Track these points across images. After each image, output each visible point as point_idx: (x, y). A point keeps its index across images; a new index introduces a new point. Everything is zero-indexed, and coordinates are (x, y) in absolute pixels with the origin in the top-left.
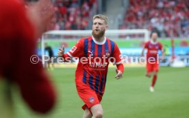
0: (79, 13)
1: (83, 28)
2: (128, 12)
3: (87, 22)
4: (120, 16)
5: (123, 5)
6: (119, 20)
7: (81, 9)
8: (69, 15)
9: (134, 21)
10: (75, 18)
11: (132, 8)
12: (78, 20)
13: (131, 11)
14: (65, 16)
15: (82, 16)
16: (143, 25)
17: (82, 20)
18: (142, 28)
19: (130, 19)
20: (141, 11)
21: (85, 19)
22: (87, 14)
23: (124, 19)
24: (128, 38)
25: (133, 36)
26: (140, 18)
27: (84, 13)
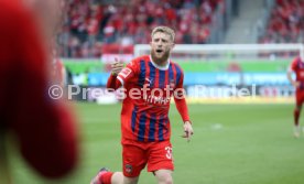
0: (195, 17)
1: (201, 41)
2: (273, 17)
3: (207, 32)
4: (261, 23)
5: (265, 5)
6: (259, 29)
7: (199, 10)
8: (179, 20)
9: (283, 31)
10: (189, 25)
11: (281, 10)
12: (194, 29)
13: (279, 15)
14: (174, 21)
15: (200, 23)
16: (297, 36)
17: (199, 29)
18: (295, 42)
19: (276, 28)
20: (294, 14)
21: (205, 27)
22: (209, 20)
23: (268, 27)
24: (273, 58)
25: (280, 54)
26: (293, 26)
27: (203, 17)
